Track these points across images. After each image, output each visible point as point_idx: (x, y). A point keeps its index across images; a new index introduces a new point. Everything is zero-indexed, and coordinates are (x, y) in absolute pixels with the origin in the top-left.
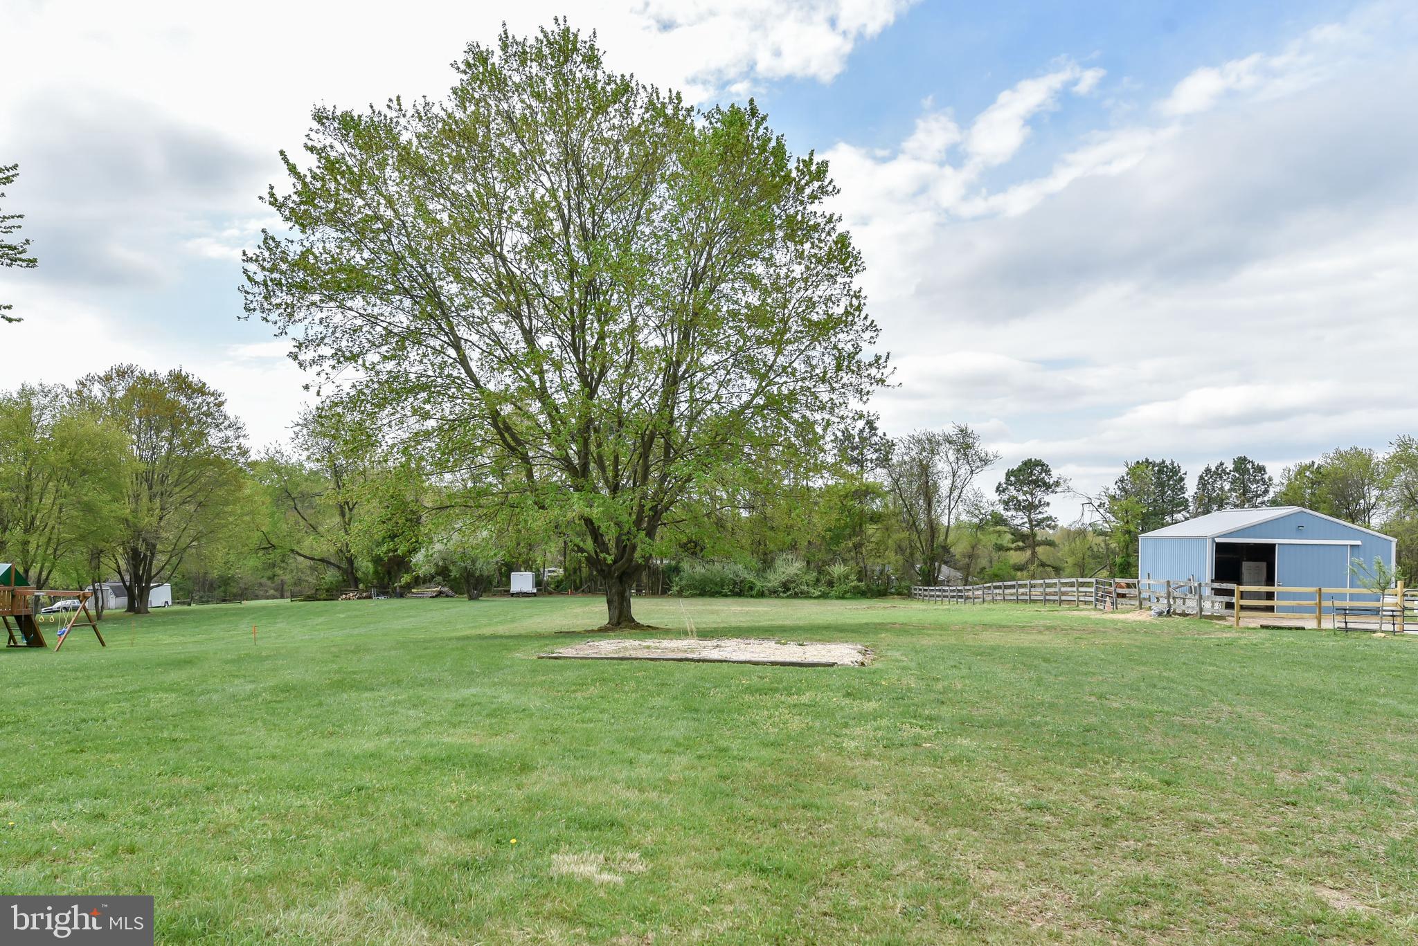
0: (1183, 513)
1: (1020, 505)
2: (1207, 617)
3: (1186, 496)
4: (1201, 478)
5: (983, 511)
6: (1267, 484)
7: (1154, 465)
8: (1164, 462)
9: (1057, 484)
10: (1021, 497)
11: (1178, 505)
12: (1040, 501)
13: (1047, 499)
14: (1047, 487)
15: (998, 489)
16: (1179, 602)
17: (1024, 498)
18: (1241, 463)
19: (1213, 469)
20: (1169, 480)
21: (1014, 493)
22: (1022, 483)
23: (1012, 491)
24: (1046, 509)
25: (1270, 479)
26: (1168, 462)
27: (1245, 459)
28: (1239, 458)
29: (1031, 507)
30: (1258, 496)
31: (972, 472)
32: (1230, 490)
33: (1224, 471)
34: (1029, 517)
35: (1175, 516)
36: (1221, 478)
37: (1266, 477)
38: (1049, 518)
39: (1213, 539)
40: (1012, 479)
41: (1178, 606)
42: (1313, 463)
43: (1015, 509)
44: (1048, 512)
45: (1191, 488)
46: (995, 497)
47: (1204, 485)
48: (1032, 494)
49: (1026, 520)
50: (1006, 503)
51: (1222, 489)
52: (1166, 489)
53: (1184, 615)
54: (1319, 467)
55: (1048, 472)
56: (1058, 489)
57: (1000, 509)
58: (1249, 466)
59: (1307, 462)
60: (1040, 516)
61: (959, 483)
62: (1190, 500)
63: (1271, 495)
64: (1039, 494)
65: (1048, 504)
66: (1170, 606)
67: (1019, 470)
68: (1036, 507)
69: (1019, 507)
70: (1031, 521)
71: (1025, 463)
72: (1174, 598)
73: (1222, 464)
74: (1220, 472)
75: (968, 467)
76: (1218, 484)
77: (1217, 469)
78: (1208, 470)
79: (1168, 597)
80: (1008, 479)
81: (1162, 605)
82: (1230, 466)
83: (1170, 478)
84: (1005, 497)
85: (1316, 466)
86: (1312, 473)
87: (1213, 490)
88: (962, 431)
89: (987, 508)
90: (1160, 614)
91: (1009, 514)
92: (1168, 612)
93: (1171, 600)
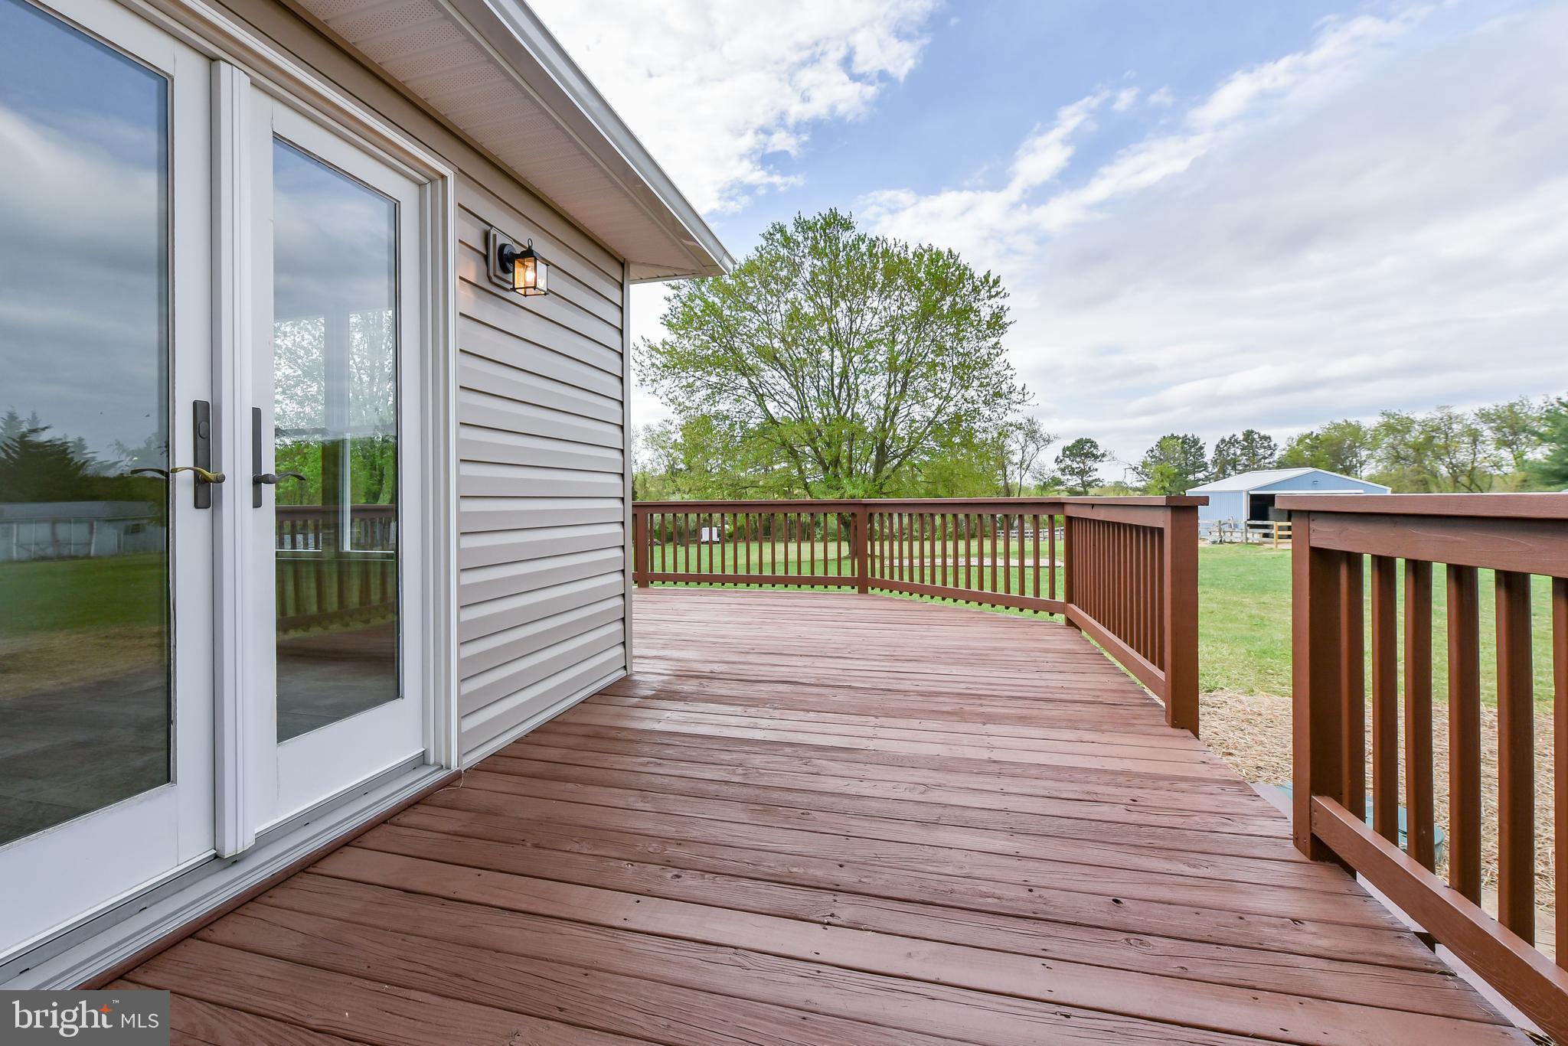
0: (1204, 472)
1: (1073, 471)
2: (1250, 543)
3: (1205, 460)
4: (1218, 446)
5: (1046, 476)
6: (1273, 449)
7: (1178, 438)
8: (1186, 436)
9: (1103, 455)
10: (1075, 465)
11: (1199, 467)
12: (1090, 468)
13: (1095, 466)
14: (1095, 457)
15: (1056, 460)
16: (1229, 534)
17: (1078, 466)
18: (1249, 435)
19: (1227, 440)
20: (1190, 449)
21: (1069, 463)
22: (1075, 456)
23: (1068, 462)
24: (1095, 473)
25: (1275, 445)
26: (1189, 436)
27: (1252, 432)
28: (1248, 431)
29: (1082, 473)
30: (1265, 458)
31: (1038, 449)
32: (1242, 455)
33: (1236, 440)
34: (1082, 479)
35: (1196, 475)
36: (1234, 446)
37: (1272, 444)
38: (1098, 480)
39: (1248, 492)
40: (1068, 452)
41: (1227, 537)
42: (1312, 432)
43: (1070, 474)
44: (1095, 475)
45: (1209, 454)
46: (1055, 466)
47: (1220, 452)
48: (1084, 463)
49: (1080, 481)
50: (1063, 470)
51: (1235, 454)
52: (1189, 456)
53: (1231, 542)
54: (1317, 436)
55: (1096, 447)
56: (1104, 459)
57: (1058, 474)
58: (1256, 436)
59: (1307, 431)
60: (1090, 479)
61: (1027, 457)
62: (1209, 463)
63: (1276, 457)
64: (1089, 463)
65: (1096, 470)
66: (1221, 537)
67: (1073, 446)
68: (1087, 472)
69: (1072, 472)
70: (1083, 482)
71: (1078, 442)
72: (1224, 532)
73: (1234, 436)
74: (1233, 442)
75: (1034, 445)
76: (1232, 451)
77: (1230, 439)
78: (1223, 441)
79: (1220, 532)
80: (1064, 453)
81: (1216, 536)
82: (1241, 437)
83: (1191, 447)
84: (1062, 466)
85: (1314, 435)
86: (1311, 440)
87: (1228, 455)
88: (1029, 420)
89: (1048, 475)
90: (1214, 542)
91: (1066, 477)
92: (1221, 541)
93: (1222, 534)
